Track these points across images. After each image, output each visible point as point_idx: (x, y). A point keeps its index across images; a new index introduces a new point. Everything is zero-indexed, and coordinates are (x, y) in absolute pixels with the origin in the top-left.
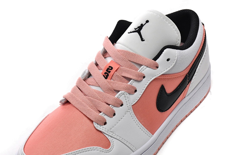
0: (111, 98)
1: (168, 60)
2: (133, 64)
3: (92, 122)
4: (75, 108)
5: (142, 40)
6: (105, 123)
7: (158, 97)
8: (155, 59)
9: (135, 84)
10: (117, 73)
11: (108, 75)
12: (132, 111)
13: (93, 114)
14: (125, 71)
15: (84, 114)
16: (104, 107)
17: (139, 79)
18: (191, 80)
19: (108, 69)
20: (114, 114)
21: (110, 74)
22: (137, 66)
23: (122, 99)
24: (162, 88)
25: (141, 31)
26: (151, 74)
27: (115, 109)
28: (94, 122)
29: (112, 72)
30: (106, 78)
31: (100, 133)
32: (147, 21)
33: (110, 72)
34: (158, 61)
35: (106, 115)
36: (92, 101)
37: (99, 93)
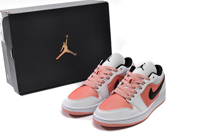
0: (133, 90)
1: (153, 78)
2: (140, 78)
3: (125, 99)
4: (118, 95)
5: (143, 70)
6: (131, 100)
7: (149, 93)
8: (149, 77)
9: (141, 86)
10: (134, 82)
11: (131, 82)
12: (140, 96)
13: (126, 96)
14: (137, 81)
15: (122, 96)
16: (130, 94)
17: (143, 84)
18: (160, 90)
19: (131, 80)
20: (134, 97)
21: (132, 82)
22: (142, 79)
23: (137, 90)
24: (151, 89)
25: (143, 67)
26: (147, 82)
27: (134, 94)
28: (126, 99)
29: (132, 81)
30: (130, 83)
31: (128, 103)
32: (145, 64)
33: (131, 81)
34: (150, 78)
35: (131, 96)
36: (125, 92)
37: (127, 89)
